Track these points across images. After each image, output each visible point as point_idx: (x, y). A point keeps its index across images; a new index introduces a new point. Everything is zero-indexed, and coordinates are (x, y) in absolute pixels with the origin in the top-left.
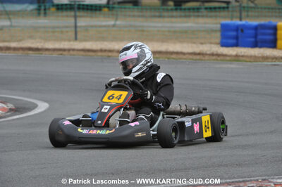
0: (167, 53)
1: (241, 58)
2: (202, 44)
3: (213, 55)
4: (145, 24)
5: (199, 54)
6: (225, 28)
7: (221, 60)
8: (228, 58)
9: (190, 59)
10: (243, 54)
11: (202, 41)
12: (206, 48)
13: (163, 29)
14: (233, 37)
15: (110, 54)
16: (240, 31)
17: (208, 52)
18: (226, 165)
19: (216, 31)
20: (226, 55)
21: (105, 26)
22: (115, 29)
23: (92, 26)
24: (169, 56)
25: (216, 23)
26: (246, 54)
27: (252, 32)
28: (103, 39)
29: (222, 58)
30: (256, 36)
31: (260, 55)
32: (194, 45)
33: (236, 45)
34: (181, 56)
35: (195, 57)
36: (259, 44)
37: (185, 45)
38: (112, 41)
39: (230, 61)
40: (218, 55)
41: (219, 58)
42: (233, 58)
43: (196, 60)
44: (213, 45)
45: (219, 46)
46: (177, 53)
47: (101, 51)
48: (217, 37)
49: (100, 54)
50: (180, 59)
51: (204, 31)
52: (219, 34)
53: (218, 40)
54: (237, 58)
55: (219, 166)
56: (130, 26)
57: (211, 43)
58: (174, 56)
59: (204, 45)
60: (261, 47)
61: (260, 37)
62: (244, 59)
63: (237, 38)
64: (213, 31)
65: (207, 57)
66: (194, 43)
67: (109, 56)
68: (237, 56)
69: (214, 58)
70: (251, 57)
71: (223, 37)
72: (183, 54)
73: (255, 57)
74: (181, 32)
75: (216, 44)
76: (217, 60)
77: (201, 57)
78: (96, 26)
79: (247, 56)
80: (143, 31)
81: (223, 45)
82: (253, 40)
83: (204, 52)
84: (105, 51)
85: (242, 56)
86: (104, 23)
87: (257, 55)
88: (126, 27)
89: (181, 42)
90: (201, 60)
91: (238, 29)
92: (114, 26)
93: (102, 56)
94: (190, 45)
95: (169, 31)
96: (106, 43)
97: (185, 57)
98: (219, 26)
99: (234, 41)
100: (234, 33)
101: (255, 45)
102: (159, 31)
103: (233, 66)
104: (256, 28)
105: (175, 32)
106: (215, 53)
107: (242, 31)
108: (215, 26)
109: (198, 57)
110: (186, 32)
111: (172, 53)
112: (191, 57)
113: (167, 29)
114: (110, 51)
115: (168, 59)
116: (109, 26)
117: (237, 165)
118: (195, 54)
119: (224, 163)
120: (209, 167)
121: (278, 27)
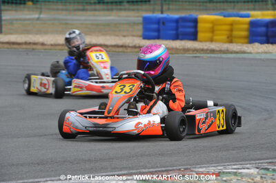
2: (124, 36)
3: (135, 47)
4: (69, 17)
5: (122, 46)
6: (147, 21)
9: (113, 51)
11: (125, 34)
12: (128, 41)
14: (155, 30)
15: (34, 47)
16: (161, 25)
17: (131, 45)
18: (149, 155)
19: (138, 24)
21: (29, 19)
22: (38, 22)
23: (17, 20)
25: (138, 17)
26: (168, 46)
27: (173, 25)
28: (27, 32)
30: (177, 29)
31: (181, 47)
32: (117, 38)
33: (158, 38)
35: (117, 49)
36: (180, 37)
37: (108, 37)
38: (37, 34)
40: (140, 47)
43: (119, 52)
44: (135, 38)
45: (141, 38)
47: (26, 43)
48: (139, 29)
49: (24, 46)
51: (126, 24)
52: (141, 27)
53: (140, 33)
55: (142, 156)
56: (54, 19)
57: (133, 36)
59: (127, 38)
60: (182, 39)
61: (181, 30)
63: (158, 30)
64: (135, 24)
65: (129, 50)
66: (117, 36)
67: (33, 49)
69: (136, 50)
70: (172, 49)
71: (145, 29)
72: (107, 46)
73: (177, 49)
74: (104, 25)
75: (140, 36)
77: (124, 49)
78: (20, 20)
80: (66, 24)
81: (145, 37)
82: (174, 32)
83: (127, 44)
84: (30, 43)
86: (28, 17)
87: (178, 47)
88: (50, 20)
89: (104, 35)
90: (124, 52)
91: (159, 21)
92: (38, 19)
93: (26, 49)
94: (113, 37)
95: (92, 24)
96: (30, 36)
97: (108, 49)
98: (141, 19)
99: (155, 34)
100: (155, 26)
101: (176, 37)
102: (82, 24)
104: (177, 21)
105: (97, 25)
106: (138, 45)
107: (163, 23)
108: (136, 19)
109: (121, 49)
110: (108, 25)
112: (114, 49)
113: (90, 22)
114: (35, 44)
116: (33, 19)
117: (159, 154)
118: (117, 46)
119: (147, 153)
120: (133, 157)
121: (199, 20)
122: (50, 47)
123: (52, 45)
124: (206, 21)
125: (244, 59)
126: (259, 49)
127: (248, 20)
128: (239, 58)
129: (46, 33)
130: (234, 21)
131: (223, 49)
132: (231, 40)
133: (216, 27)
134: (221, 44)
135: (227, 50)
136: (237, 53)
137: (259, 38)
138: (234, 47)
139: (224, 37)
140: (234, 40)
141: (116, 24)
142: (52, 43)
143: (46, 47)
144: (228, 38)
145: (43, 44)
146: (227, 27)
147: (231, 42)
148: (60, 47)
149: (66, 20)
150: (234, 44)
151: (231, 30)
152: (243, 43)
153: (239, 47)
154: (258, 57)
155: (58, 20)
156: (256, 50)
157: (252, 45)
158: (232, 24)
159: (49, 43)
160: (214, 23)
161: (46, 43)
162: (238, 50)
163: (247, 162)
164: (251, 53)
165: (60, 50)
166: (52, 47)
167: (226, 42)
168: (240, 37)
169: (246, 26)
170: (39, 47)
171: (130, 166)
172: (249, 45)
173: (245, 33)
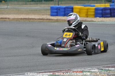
0: (29, 19)
1: (59, 21)
2: (43, 15)
3: (47, 19)
4: (20, 7)
5: (42, 19)
6: (52, 8)
7: (51, 22)
8: (54, 21)
9: (38, 21)
10: (60, 19)
12: (44, 17)
13: (27, 9)
14: (56, 12)
15: (5, 20)
16: (58, 10)
17: (45, 19)
19: (48, 10)
20: (53, 20)
21: (3, 8)
22: (7, 9)
24: (29, 20)
26: (61, 19)
27: (64, 10)
28: (2, 14)
29: (51, 21)
30: (65, 12)
32: (40, 16)
33: (57, 15)
34: (35, 20)
35: (40, 20)
36: (66, 15)
37: (36, 15)
38: (6, 14)
39: (54, 22)
40: (49, 19)
41: (50, 21)
42: (56, 21)
43: (40, 22)
44: (47, 16)
45: (50, 16)
46: (33, 19)
47: (2, 18)
48: (49, 12)
49: (1, 20)
50: (34, 21)
52: (50, 11)
53: (50, 14)
54: (57, 21)
55: (50, 64)
56: (14, 8)
57: (47, 15)
58: (31, 20)
59: (44, 16)
62: (60, 21)
63: (57, 12)
64: (47, 10)
65: (45, 20)
66: (40, 15)
68: (57, 20)
69: (48, 21)
70: (63, 20)
71: (52, 12)
72: (35, 19)
74: (34, 10)
75: (49, 15)
76: (49, 21)
77: (43, 20)
79: (61, 20)
80: (19, 10)
81: (52, 15)
82: (64, 13)
83: (44, 18)
85: (59, 20)
87: (65, 19)
88: (12, 8)
90: (43, 21)
94: (38, 15)
95: (29, 10)
96: (4, 15)
97: (36, 20)
98: (50, 8)
99: (56, 14)
100: (56, 11)
101: (64, 15)
102: (25, 10)
103: (56, 24)
104: (65, 8)
105: (32, 10)
106: (48, 19)
107: (59, 9)
108: (48, 8)
109: (41, 20)
110: (36, 10)
111: (31, 19)
112: (38, 20)
113: (28, 9)
114: (5, 18)
115: (29, 21)
116: (5, 8)
117: (57, 64)
118: (40, 19)
119: (52, 63)
120: (46, 65)
121: (74, 8)
122: (12, 20)
123: (13, 19)
124: (76, 8)
125: (92, 24)
126: (99, 20)
127: (94, 8)
128: (90, 24)
129: (10, 14)
130: (88, 8)
131: (84, 20)
132: (87, 16)
133: (81, 11)
134: (83, 18)
135: (86, 20)
136: (90, 21)
137: (99, 15)
138: (89, 19)
139: (85, 15)
140: (89, 16)
141: (39, 10)
142: (13, 18)
143: (10, 20)
144: (86, 15)
145: (9, 19)
146: (86, 11)
147: (87, 17)
148: (16, 20)
149: (19, 8)
150: (89, 18)
151: (87, 12)
152: (92, 17)
153: (90, 19)
154: (98, 23)
155: (15, 8)
156: (98, 20)
157: (96, 18)
158: (87, 10)
159: (11, 18)
160: (80, 9)
161: (10, 18)
162: (90, 20)
163: (94, 67)
164: (95, 21)
165: (16, 21)
166: (13, 20)
167: (85, 17)
168: (91, 15)
169: (93, 10)
170: (7, 20)
171: (45, 69)
172: (95, 18)
173: (93, 13)
